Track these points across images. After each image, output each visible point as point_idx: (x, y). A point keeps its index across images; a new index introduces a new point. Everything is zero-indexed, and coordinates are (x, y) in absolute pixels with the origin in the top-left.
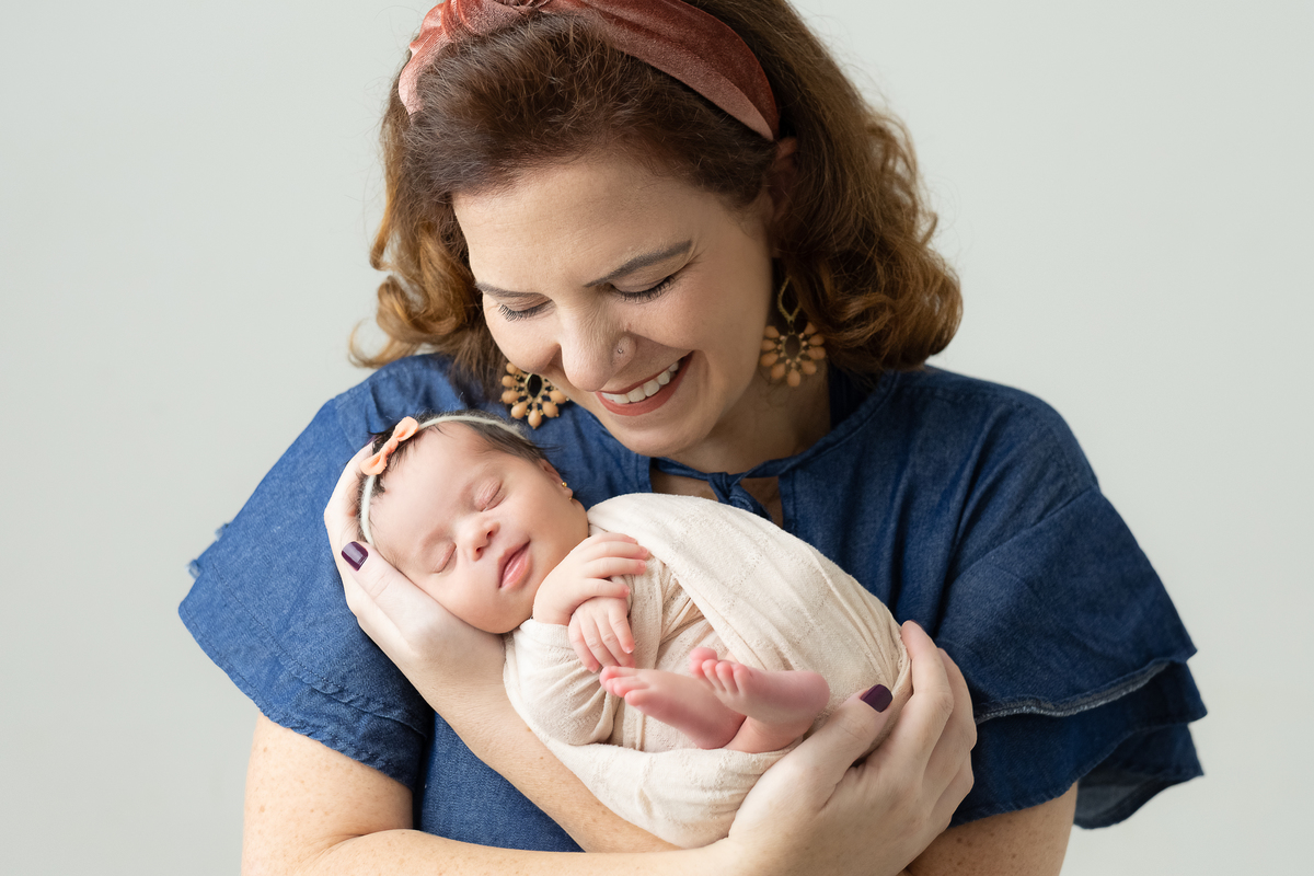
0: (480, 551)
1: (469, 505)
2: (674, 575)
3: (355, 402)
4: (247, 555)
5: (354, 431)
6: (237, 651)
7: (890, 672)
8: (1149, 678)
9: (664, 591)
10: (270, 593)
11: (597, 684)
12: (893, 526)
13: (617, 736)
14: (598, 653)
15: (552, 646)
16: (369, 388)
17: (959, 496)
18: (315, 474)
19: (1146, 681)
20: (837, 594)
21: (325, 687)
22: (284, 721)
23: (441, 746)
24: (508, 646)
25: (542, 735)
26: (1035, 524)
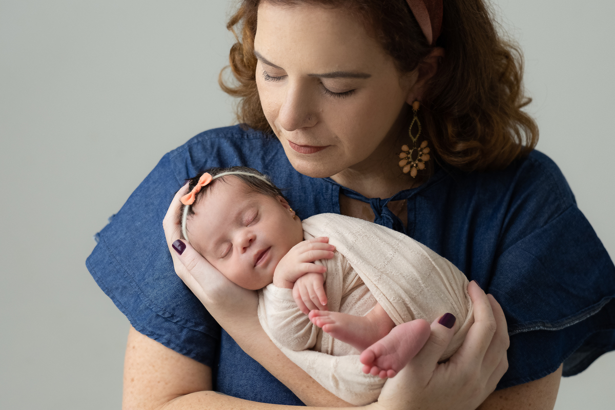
0: (245, 249)
1: (239, 222)
2: (349, 261)
3: (180, 156)
4: (122, 237)
5: (180, 173)
6: (117, 288)
7: (464, 311)
8: (601, 307)
9: (344, 270)
10: (135, 259)
11: (308, 320)
12: (466, 226)
13: (318, 346)
14: (308, 305)
15: (284, 300)
16: (188, 149)
17: (502, 211)
18: (159, 195)
19: (600, 309)
20: (438, 269)
21: (164, 314)
22: (142, 331)
23: (225, 345)
24: (260, 296)
25: (279, 345)
26: (542, 226)
